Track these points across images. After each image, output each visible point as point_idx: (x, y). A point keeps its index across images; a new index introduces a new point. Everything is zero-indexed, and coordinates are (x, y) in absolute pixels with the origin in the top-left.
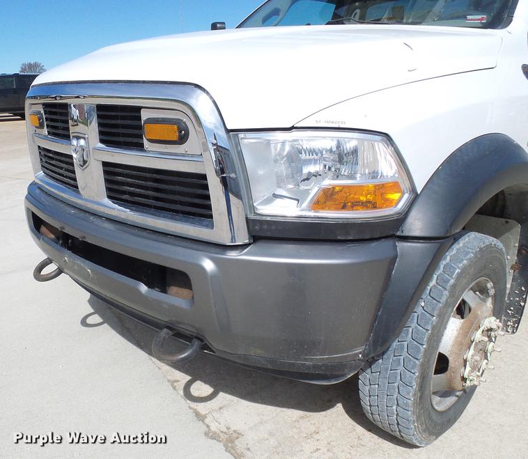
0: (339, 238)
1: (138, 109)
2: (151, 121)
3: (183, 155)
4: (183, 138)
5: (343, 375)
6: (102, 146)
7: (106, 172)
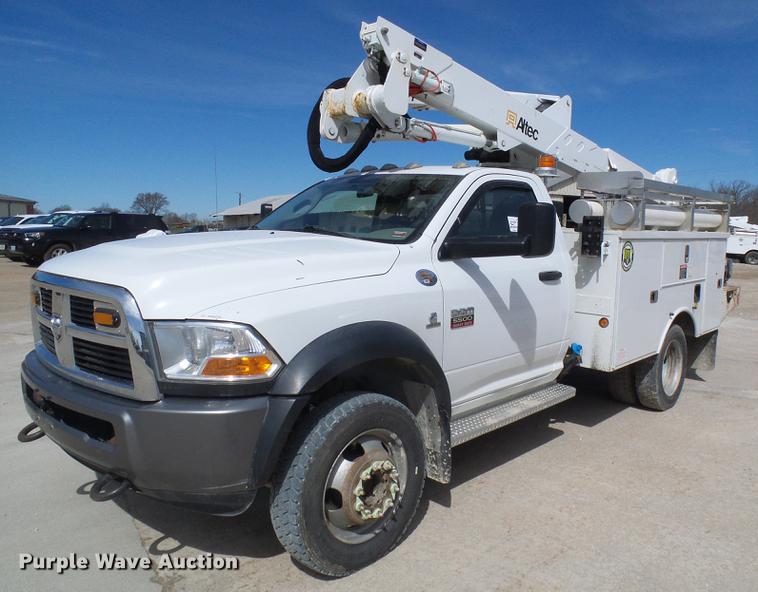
0: (221, 395)
1: (92, 301)
2: (100, 310)
3: (117, 335)
4: (116, 324)
5: (242, 507)
6: (74, 324)
7: (75, 345)
